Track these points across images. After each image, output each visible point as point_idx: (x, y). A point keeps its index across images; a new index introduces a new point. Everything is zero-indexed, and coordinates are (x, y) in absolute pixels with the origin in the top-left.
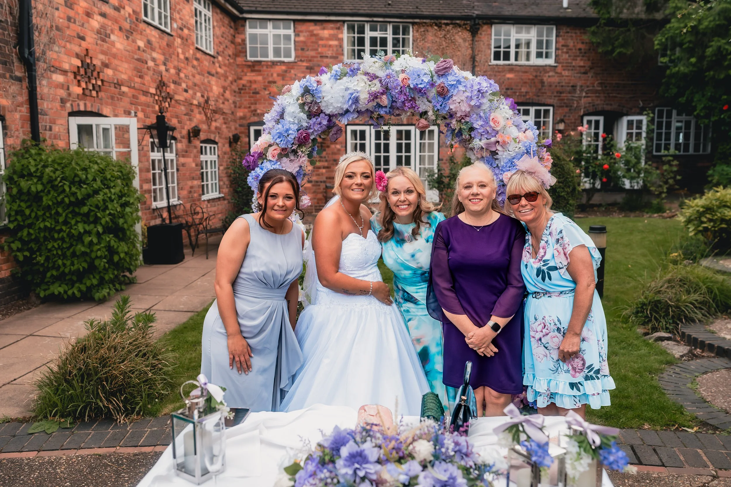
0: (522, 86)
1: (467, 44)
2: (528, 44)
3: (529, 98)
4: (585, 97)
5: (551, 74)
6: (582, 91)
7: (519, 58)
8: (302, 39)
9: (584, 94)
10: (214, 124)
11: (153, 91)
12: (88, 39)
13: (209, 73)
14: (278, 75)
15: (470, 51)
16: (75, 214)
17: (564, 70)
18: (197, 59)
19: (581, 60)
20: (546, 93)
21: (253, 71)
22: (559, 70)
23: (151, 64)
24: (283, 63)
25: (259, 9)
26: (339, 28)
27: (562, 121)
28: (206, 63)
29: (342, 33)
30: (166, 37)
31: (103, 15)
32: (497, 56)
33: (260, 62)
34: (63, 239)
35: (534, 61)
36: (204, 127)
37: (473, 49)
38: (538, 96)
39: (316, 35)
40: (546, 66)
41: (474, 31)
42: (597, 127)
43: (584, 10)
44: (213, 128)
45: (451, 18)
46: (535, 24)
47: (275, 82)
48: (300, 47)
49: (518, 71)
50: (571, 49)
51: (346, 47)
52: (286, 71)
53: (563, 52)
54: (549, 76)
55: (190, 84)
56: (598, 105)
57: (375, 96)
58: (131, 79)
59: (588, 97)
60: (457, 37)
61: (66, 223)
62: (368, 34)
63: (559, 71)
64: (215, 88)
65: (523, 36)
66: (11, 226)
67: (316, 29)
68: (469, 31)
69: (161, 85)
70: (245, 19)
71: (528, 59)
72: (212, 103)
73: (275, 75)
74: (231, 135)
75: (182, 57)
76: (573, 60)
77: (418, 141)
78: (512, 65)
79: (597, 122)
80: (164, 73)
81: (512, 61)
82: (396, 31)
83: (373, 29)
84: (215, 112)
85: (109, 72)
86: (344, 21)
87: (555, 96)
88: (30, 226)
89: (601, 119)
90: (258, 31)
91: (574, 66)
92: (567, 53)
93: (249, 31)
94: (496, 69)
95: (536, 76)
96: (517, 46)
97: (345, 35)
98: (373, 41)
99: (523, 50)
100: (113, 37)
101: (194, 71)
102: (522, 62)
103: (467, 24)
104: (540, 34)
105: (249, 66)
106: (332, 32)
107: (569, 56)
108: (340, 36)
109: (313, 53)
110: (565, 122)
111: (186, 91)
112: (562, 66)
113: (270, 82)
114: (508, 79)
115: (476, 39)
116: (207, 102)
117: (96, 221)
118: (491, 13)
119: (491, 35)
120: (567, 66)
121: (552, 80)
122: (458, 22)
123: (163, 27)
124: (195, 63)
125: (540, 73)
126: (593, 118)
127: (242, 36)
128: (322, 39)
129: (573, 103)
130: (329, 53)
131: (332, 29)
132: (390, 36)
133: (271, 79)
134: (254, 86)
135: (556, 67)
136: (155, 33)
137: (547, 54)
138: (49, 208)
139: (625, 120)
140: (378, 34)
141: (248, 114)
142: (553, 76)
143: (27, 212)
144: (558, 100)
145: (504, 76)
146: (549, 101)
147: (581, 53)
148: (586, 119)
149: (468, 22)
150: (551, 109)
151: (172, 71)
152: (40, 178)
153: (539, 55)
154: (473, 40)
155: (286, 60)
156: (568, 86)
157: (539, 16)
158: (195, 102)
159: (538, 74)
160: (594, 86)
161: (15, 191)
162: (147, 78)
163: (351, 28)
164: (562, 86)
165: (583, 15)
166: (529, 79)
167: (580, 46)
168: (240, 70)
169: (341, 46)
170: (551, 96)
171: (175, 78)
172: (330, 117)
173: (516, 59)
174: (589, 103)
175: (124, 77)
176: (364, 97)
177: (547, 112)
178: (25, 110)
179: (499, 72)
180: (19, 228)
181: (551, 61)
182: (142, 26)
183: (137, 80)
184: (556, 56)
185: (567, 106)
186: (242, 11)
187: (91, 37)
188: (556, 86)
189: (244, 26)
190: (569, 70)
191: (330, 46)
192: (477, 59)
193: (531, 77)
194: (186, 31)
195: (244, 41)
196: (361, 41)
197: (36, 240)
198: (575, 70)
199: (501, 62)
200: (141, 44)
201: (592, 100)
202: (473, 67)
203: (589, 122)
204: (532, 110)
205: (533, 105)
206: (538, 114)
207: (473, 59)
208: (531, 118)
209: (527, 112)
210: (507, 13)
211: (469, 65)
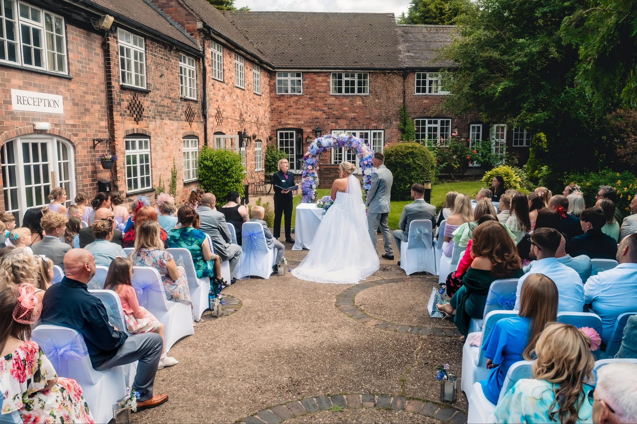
0: (433, 107)
1: (400, 84)
2: (437, 82)
3: (437, 114)
4: (470, 113)
7: (432, 91)
8: (307, 82)
9: (470, 111)
10: (260, 131)
11: (238, 119)
12: (219, 101)
13: (259, 105)
14: (294, 102)
15: (402, 88)
16: (224, 175)
18: (254, 99)
21: (279, 100)
23: (238, 106)
24: (297, 95)
25: (283, 66)
26: (327, 76)
27: (457, 127)
28: (258, 100)
29: (329, 78)
30: (243, 91)
31: (223, 89)
33: (284, 95)
34: (219, 185)
35: (440, 93)
36: (256, 133)
37: (404, 86)
38: (443, 113)
39: (315, 80)
40: (447, 95)
41: (405, 77)
44: (260, 133)
45: (391, 69)
46: (441, 72)
47: (291, 106)
48: (306, 87)
49: (431, 99)
51: (332, 86)
52: (298, 100)
55: (251, 112)
56: (479, 117)
57: (335, 143)
58: (231, 115)
59: (473, 113)
60: (395, 80)
61: (221, 178)
62: (344, 79)
64: (261, 112)
65: (434, 78)
66: (201, 179)
67: (315, 77)
68: (402, 76)
69: (241, 115)
70: (276, 72)
71: (437, 92)
72: (260, 120)
73: (292, 102)
74: (267, 136)
75: (248, 99)
77: (372, 139)
78: (427, 95)
79: (479, 128)
80: (242, 109)
81: (427, 93)
82: (360, 77)
83: (347, 76)
84: (261, 125)
85: (225, 113)
86: (330, 72)
87: (453, 113)
88: (207, 179)
89: (481, 126)
90: (283, 78)
93: (278, 78)
95: (441, 101)
96: (430, 84)
97: (331, 80)
98: (347, 83)
99: (434, 86)
100: (226, 97)
101: (253, 105)
102: (433, 93)
103: (400, 73)
104: (443, 77)
105: (277, 98)
106: (323, 78)
108: (328, 80)
109: (313, 90)
111: (250, 116)
113: (288, 106)
114: (425, 103)
115: (406, 81)
116: (258, 120)
117: (232, 177)
118: (414, 66)
119: (415, 78)
122: (395, 71)
123: (242, 87)
124: (253, 101)
126: (476, 125)
127: (274, 81)
128: (318, 82)
129: (464, 117)
130: (322, 90)
131: (324, 76)
132: (356, 80)
133: (289, 105)
134: (280, 109)
136: (239, 90)
138: (215, 172)
139: (495, 126)
140: (349, 79)
141: (277, 124)
143: (207, 174)
144: (455, 115)
145: (422, 101)
146: (449, 116)
148: (471, 126)
149: (401, 71)
150: (450, 120)
151: (245, 107)
152: (212, 160)
153: (443, 89)
154: (404, 81)
155: (298, 94)
157: (442, 68)
158: (253, 121)
161: (202, 165)
162: (236, 113)
163: (334, 75)
166: (437, 103)
168: (272, 100)
169: (329, 86)
170: (451, 113)
171: (246, 111)
172: (324, 148)
173: (430, 92)
174: (473, 117)
175: (229, 114)
176: (332, 143)
177: (448, 122)
178: (203, 134)
179: (419, 99)
180: (203, 180)
181: (449, 93)
182: (235, 89)
183: (233, 115)
185: (460, 119)
186: (274, 68)
187: (220, 99)
189: (275, 76)
191: (322, 86)
192: (407, 92)
194: (250, 86)
195: (275, 84)
196: (340, 83)
197: (209, 185)
199: (421, 94)
200: (234, 97)
201: (476, 115)
202: (404, 97)
203: (474, 128)
204: (439, 121)
205: (439, 118)
206: (442, 123)
207: (404, 92)
208: (438, 126)
209: (436, 122)
210: (424, 66)
211: (402, 95)
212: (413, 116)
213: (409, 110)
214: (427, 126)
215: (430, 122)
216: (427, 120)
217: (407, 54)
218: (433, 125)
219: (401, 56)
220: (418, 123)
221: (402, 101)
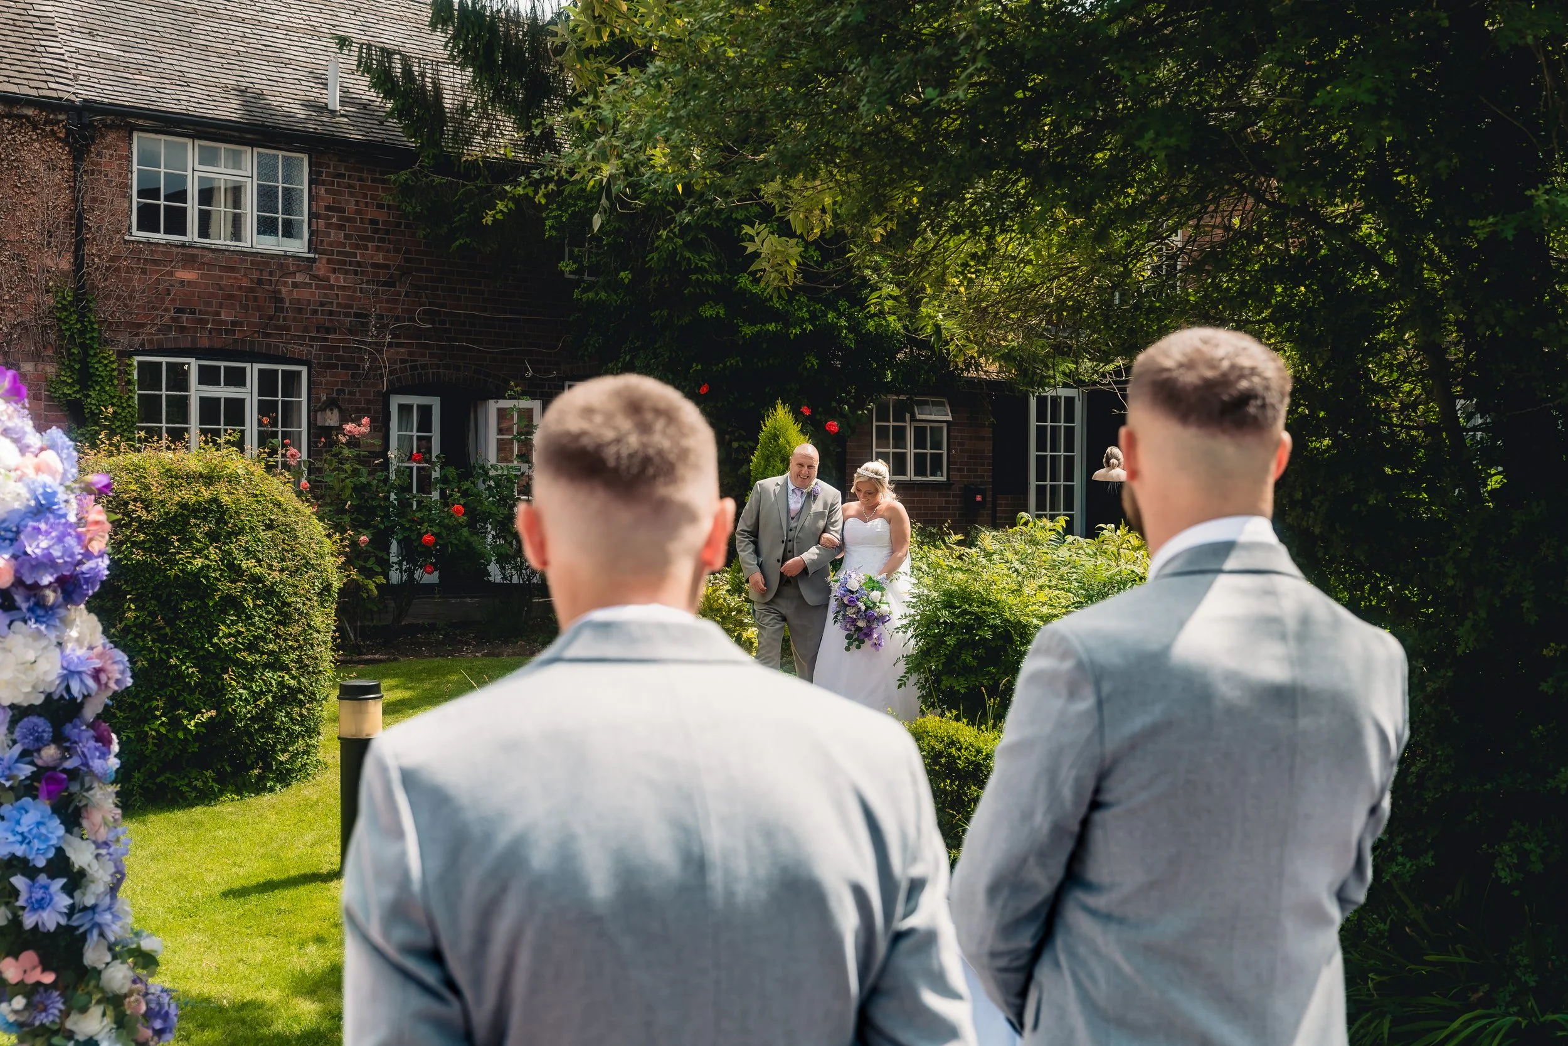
0: (221, 305)
1: (58, 177)
2: (236, 192)
3: (243, 341)
4: (390, 344)
5: (299, 278)
6: (382, 328)
7: (212, 230)
9: (388, 338)
15: (65, 197)
17: (334, 271)
19: (378, 249)
20: (288, 329)
22: (321, 268)
27: (331, 404)
32: (148, 219)
35: (253, 241)
37: (75, 192)
38: (268, 335)
40: (286, 256)
41: (79, 145)
42: (425, 424)
43: (382, 123)
45: (10, 101)
46: (252, 144)
49: (210, 265)
50: (348, 220)
53: (328, 225)
54: (295, 285)
56: (424, 366)
59: (398, 345)
60: (27, 156)
63: (321, 273)
65: (222, 174)
68: (65, 141)
71: (237, 235)
76: (357, 247)
78: (191, 246)
79: (425, 411)
81: (192, 235)
87: (312, 339)
89: (435, 402)
91: (359, 264)
92: (341, 227)
94: (146, 254)
95: (260, 282)
96: (207, 195)
99: (221, 209)
102: (221, 240)
103: (58, 122)
104: (266, 170)
107: (346, 237)
110: (340, 410)
112: (329, 261)
114: (182, 282)
115: (86, 166)
118: (127, 100)
119: (129, 159)
120: (344, 263)
121: (304, 294)
122: (29, 112)
125: (271, 274)
126: (415, 400)
129: (362, 359)
135: (314, 260)
137: (288, 224)
139: (493, 407)
142: (305, 285)
144: (321, 348)
145: (171, 274)
146: (298, 350)
147: (376, 231)
148: (396, 401)
149: (61, 117)
150: (304, 370)
153: (266, 227)
154: (75, 169)
156: (347, 315)
157: (263, 126)
159: (266, 277)
160: (412, 320)
164: (331, 313)
165: (378, 135)
166: (240, 288)
167: (372, 213)
170: (303, 338)
173: (204, 232)
174: (403, 361)
177: (292, 379)
179: (155, 262)
181: (298, 246)
184: (312, 234)
185: (344, 367)
188: (315, 312)
190: (346, 272)
192: (91, 220)
193: (246, 283)
198: (363, 273)
199: (161, 237)
201: (410, 354)
202: (79, 245)
203: (405, 409)
204: (252, 370)
205: (253, 358)
206: (267, 382)
207: (77, 220)
208: (249, 394)
209: (236, 378)
210: (172, 107)
211: (64, 235)
212: (123, 339)
213: (105, 310)
214: (196, 391)
215: (208, 377)
216: (193, 365)
217: (85, 43)
218: (223, 392)
219: (54, 47)
220: (150, 374)
221: (65, 264)
